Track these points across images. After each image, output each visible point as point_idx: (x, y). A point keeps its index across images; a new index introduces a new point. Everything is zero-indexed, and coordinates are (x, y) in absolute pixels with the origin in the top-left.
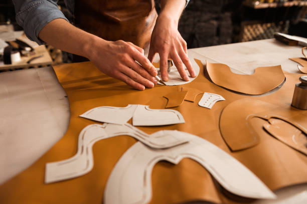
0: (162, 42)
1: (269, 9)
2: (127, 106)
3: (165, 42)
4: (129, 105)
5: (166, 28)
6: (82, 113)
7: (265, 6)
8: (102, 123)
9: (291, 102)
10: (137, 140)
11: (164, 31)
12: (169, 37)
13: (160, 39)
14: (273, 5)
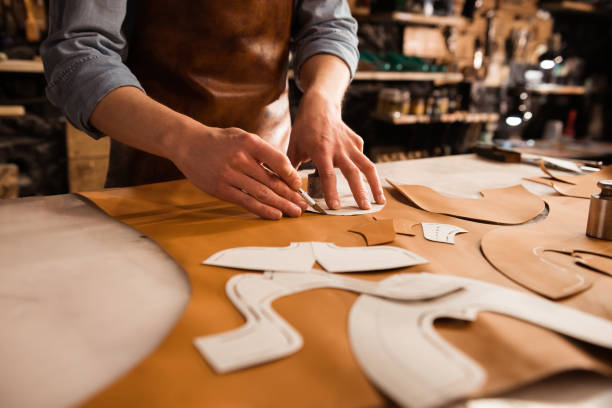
0: (319, 138)
1: (417, 125)
2: (288, 245)
3: (323, 137)
4: (293, 245)
5: (322, 112)
6: (206, 258)
7: (411, 119)
8: (261, 272)
9: (584, 231)
10: (358, 294)
11: (319, 119)
12: (330, 130)
13: (313, 132)
14: (423, 119)
